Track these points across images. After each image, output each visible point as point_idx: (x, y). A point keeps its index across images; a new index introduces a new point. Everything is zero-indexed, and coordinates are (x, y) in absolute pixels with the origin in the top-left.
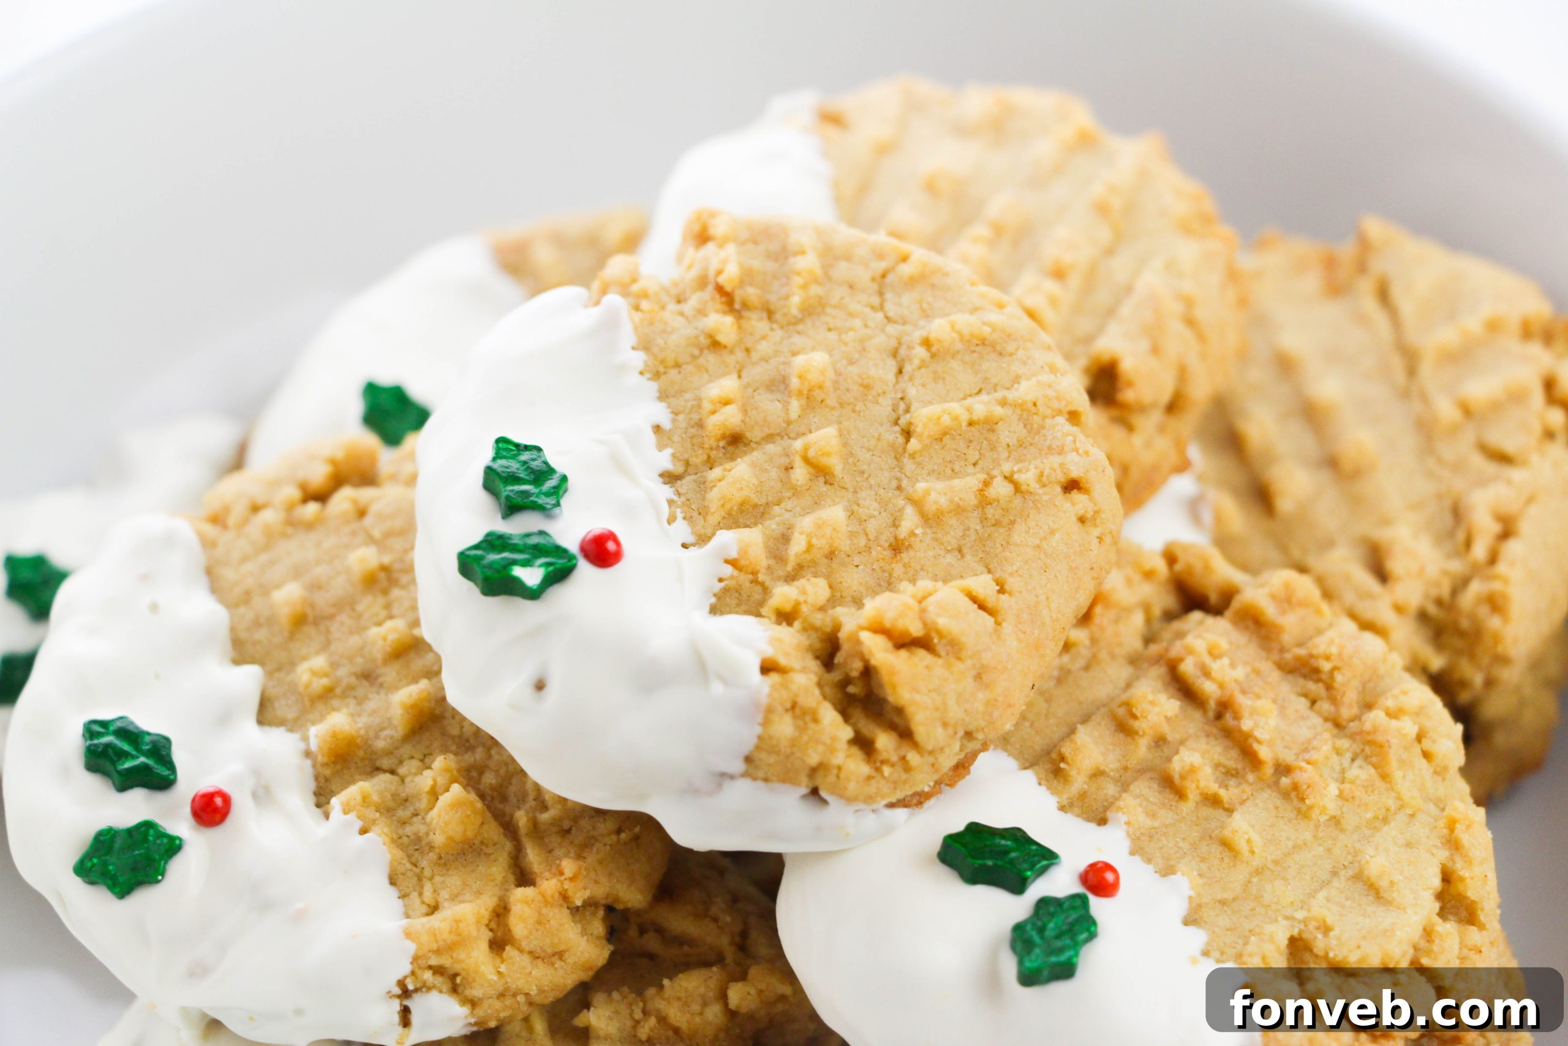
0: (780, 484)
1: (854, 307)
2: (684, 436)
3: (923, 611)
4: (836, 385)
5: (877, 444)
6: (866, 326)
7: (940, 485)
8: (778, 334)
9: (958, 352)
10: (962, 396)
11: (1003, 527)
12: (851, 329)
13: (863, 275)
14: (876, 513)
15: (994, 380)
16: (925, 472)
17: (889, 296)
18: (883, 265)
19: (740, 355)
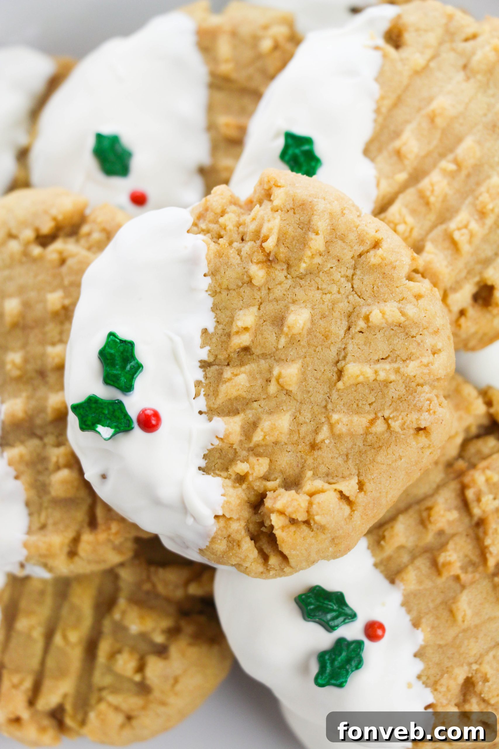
0: (261, 389)
1: (337, 276)
2: (218, 339)
3: (310, 504)
4: (310, 332)
5: (321, 376)
6: (339, 292)
7: (345, 419)
8: (290, 282)
9: (383, 328)
10: (377, 358)
11: (374, 448)
12: (330, 293)
13: (348, 255)
14: (308, 421)
15: (398, 353)
16: (342, 403)
17: (358, 272)
18: (362, 249)
19: (264, 292)
